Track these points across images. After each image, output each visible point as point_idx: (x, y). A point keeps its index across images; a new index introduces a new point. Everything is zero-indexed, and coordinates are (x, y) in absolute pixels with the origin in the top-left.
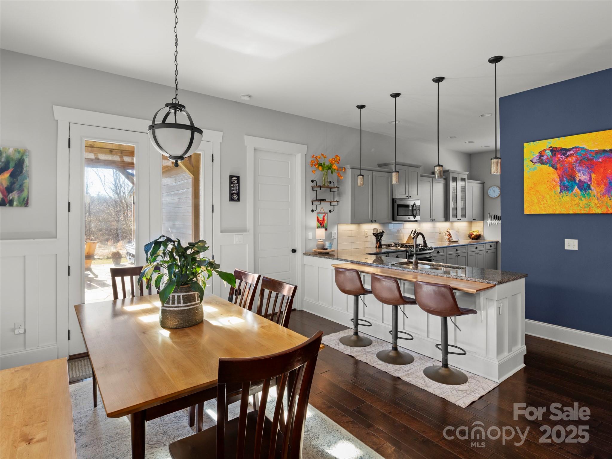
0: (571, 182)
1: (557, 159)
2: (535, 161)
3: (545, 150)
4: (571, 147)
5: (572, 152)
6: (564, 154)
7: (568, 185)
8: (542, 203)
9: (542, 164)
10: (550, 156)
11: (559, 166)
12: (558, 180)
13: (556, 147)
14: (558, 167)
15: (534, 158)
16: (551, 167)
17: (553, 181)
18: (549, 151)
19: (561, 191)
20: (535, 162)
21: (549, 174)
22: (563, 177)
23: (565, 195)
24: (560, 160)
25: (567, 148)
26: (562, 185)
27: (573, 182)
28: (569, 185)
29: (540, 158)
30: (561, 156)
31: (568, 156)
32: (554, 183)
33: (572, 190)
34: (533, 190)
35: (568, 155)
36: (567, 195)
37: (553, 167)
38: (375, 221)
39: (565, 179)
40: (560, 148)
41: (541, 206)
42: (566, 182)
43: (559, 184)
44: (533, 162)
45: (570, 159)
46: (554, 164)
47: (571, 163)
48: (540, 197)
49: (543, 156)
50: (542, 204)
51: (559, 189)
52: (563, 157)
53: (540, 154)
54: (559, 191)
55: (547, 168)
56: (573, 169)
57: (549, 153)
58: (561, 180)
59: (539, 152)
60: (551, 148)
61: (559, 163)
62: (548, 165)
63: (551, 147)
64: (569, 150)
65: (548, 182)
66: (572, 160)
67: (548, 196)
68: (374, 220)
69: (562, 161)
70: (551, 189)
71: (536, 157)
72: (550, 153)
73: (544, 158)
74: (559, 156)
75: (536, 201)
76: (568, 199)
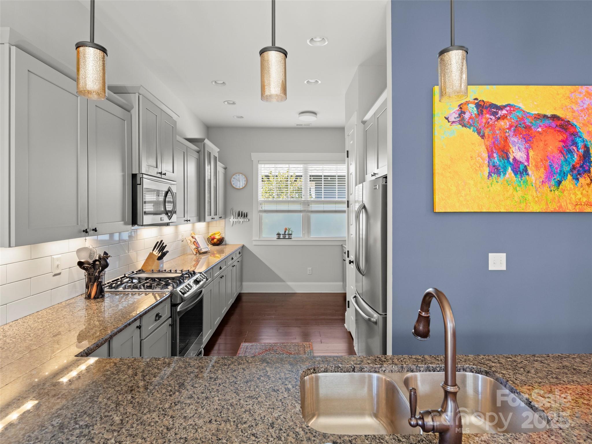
0: (503, 161)
1: (484, 121)
2: (454, 120)
3: (467, 103)
4: (504, 104)
5: (504, 112)
6: (495, 114)
7: (499, 165)
8: (463, 193)
9: (464, 126)
10: (475, 114)
11: (487, 132)
12: (485, 155)
13: (483, 101)
14: (486, 134)
15: (451, 115)
16: (476, 133)
17: (478, 156)
18: (473, 106)
19: (490, 175)
20: (453, 122)
21: (473, 144)
22: (492, 151)
23: (495, 181)
24: (489, 123)
25: (499, 104)
26: (491, 164)
27: (506, 161)
28: (501, 165)
29: (460, 115)
30: (490, 117)
31: (499, 118)
32: (481, 161)
33: (505, 174)
34: (449, 170)
35: (499, 115)
36: (497, 182)
37: (479, 133)
38: (95, 230)
39: (495, 155)
40: (488, 102)
41: (461, 199)
42: (496, 160)
43: (486, 162)
44: (449, 122)
45: (503, 124)
46: (481, 129)
47: (504, 130)
48: (459, 182)
49: (464, 113)
50: (463, 195)
51: (487, 170)
52: (492, 117)
53: (461, 108)
54: (488, 174)
55: (470, 134)
56: (506, 139)
57: (472, 109)
58: (490, 157)
59: (459, 106)
60: (476, 101)
61: (488, 127)
62: (472, 130)
63: (476, 99)
64: (501, 108)
65: (471, 157)
66: (504, 124)
67: (472, 182)
68: (92, 227)
69: (491, 125)
70: (476, 170)
71: (454, 112)
72: (475, 109)
73: (467, 116)
74: (488, 116)
75: (454, 189)
76: (499, 189)
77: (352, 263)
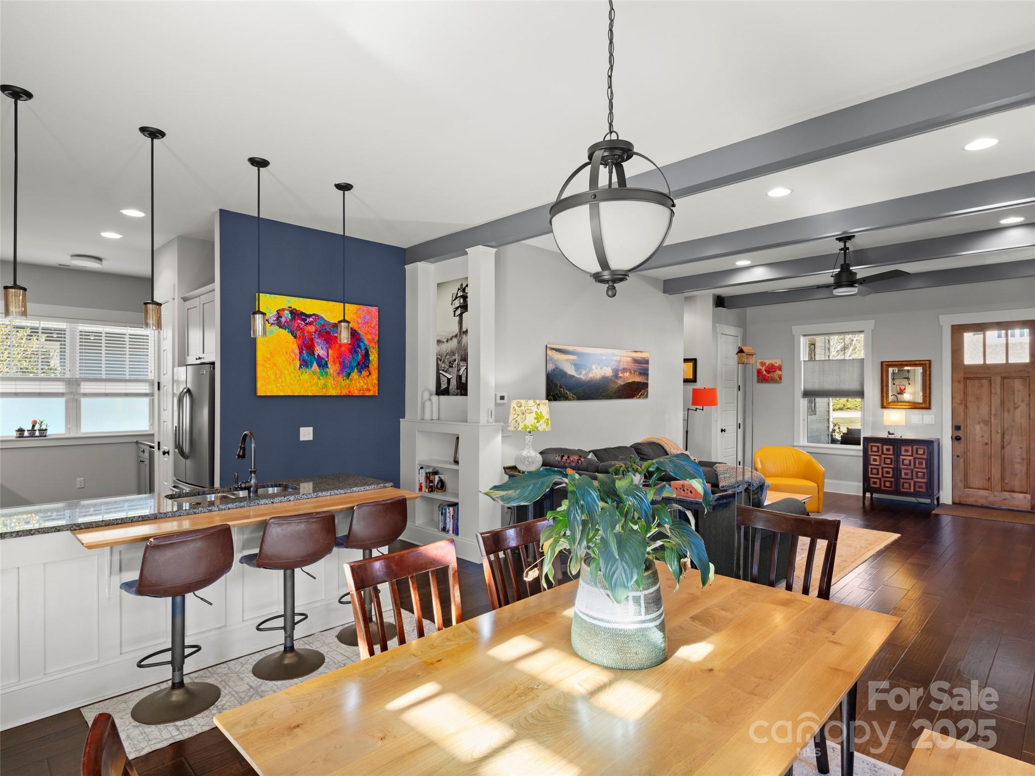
0: (310, 357)
1: (296, 325)
2: (272, 322)
3: (283, 310)
4: (311, 313)
5: (311, 319)
6: (304, 320)
7: (308, 360)
8: (280, 380)
9: (280, 327)
10: (290, 319)
11: (299, 333)
12: (297, 351)
13: (295, 309)
14: (298, 335)
15: (270, 318)
16: (290, 334)
17: (292, 352)
18: (288, 312)
19: (300, 367)
20: (272, 324)
21: (288, 342)
22: (302, 348)
23: (304, 372)
24: (300, 326)
25: (307, 313)
26: (301, 359)
27: (312, 357)
28: (309, 359)
29: (278, 319)
30: (301, 322)
31: (307, 324)
32: (293, 356)
33: (311, 367)
34: (269, 362)
35: (307, 321)
36: (306, 372)
37: (292, 334)
39: (304, 352)
40: (299, 311)
41: (278, 385)
42: (305, 355)
43: (298, 357)
44: (269, 323)
45: (310, 328)
46: (293, 331)
47: (311, 332)
48: (277, 372)
49: (281, 317)
50: (280, 382)
51: (298, 363)
52: (302, 322)
53: (278, 313)
54: (299, 366)
55: (285, 334)
56: (312, 340)
57: (287, 315)
58: (301, 353)
59: (277, 311)
60: (290, 309)
61: (299, 330)
62: (287, 331)
63: (290, 307)
64: (309, 316)
65: (286, 353)
66: (311, 329)
67: (287, 372)
69: (302, 328)
70: (290, 363)
71: (273, 316)
72: (290, 315)
73: (283, 320)
74: (299, 321)
75: (273, 377)
76: (307, 377)
77: (166, 454)
